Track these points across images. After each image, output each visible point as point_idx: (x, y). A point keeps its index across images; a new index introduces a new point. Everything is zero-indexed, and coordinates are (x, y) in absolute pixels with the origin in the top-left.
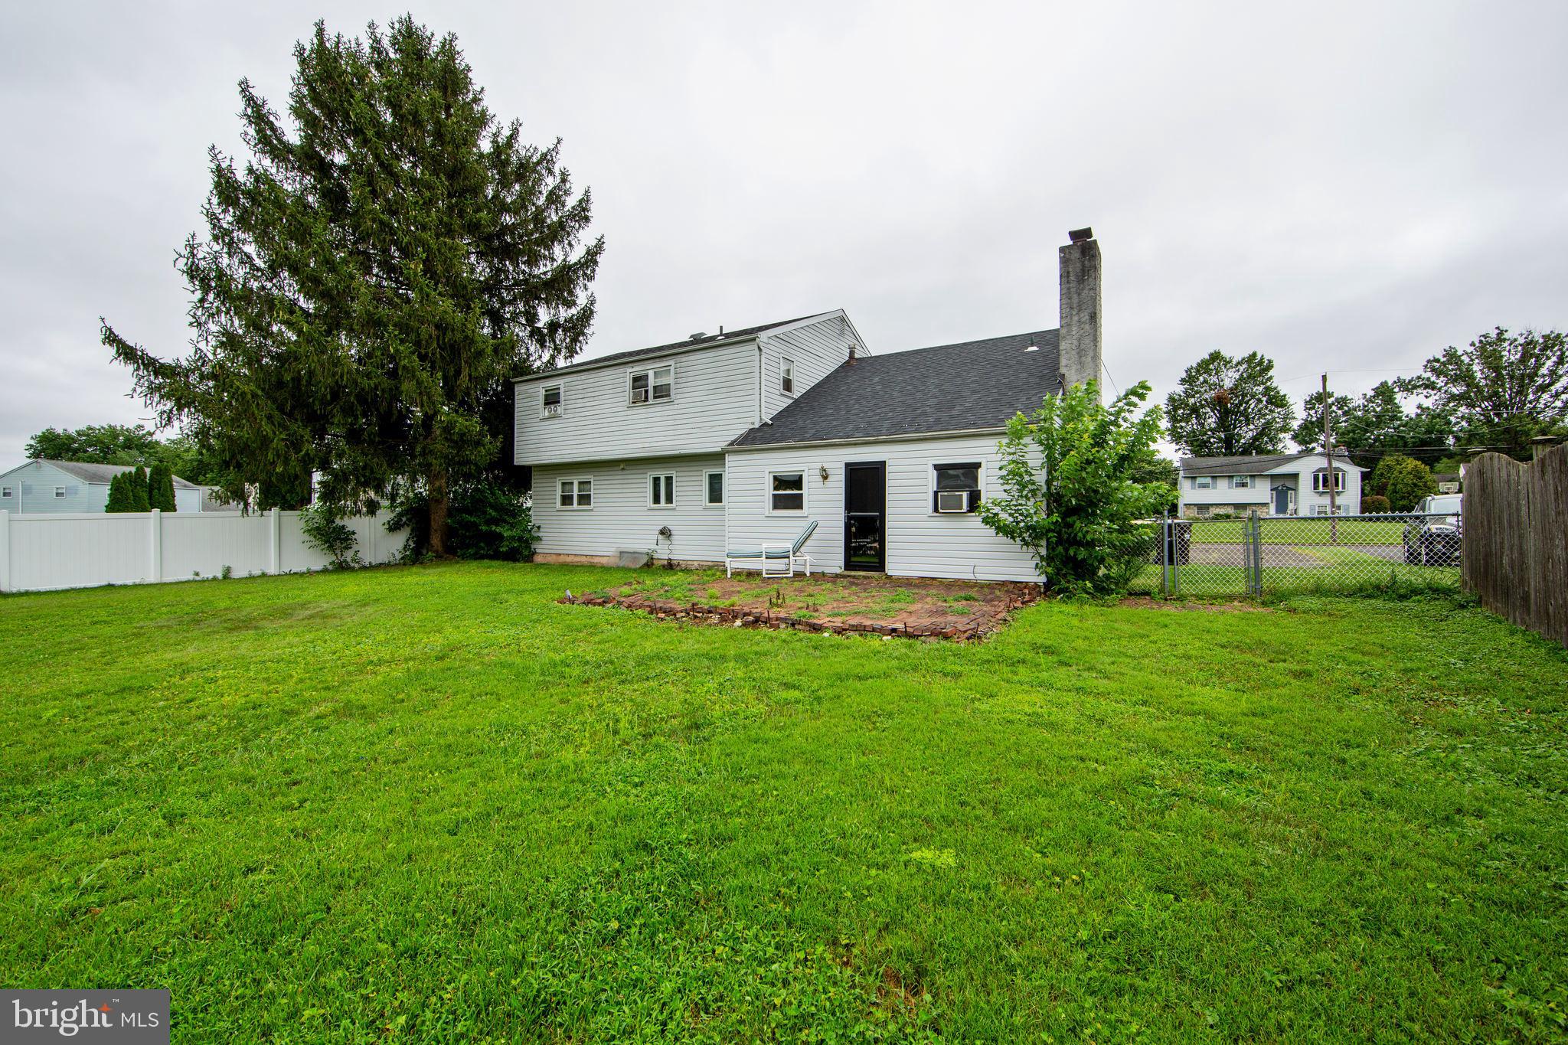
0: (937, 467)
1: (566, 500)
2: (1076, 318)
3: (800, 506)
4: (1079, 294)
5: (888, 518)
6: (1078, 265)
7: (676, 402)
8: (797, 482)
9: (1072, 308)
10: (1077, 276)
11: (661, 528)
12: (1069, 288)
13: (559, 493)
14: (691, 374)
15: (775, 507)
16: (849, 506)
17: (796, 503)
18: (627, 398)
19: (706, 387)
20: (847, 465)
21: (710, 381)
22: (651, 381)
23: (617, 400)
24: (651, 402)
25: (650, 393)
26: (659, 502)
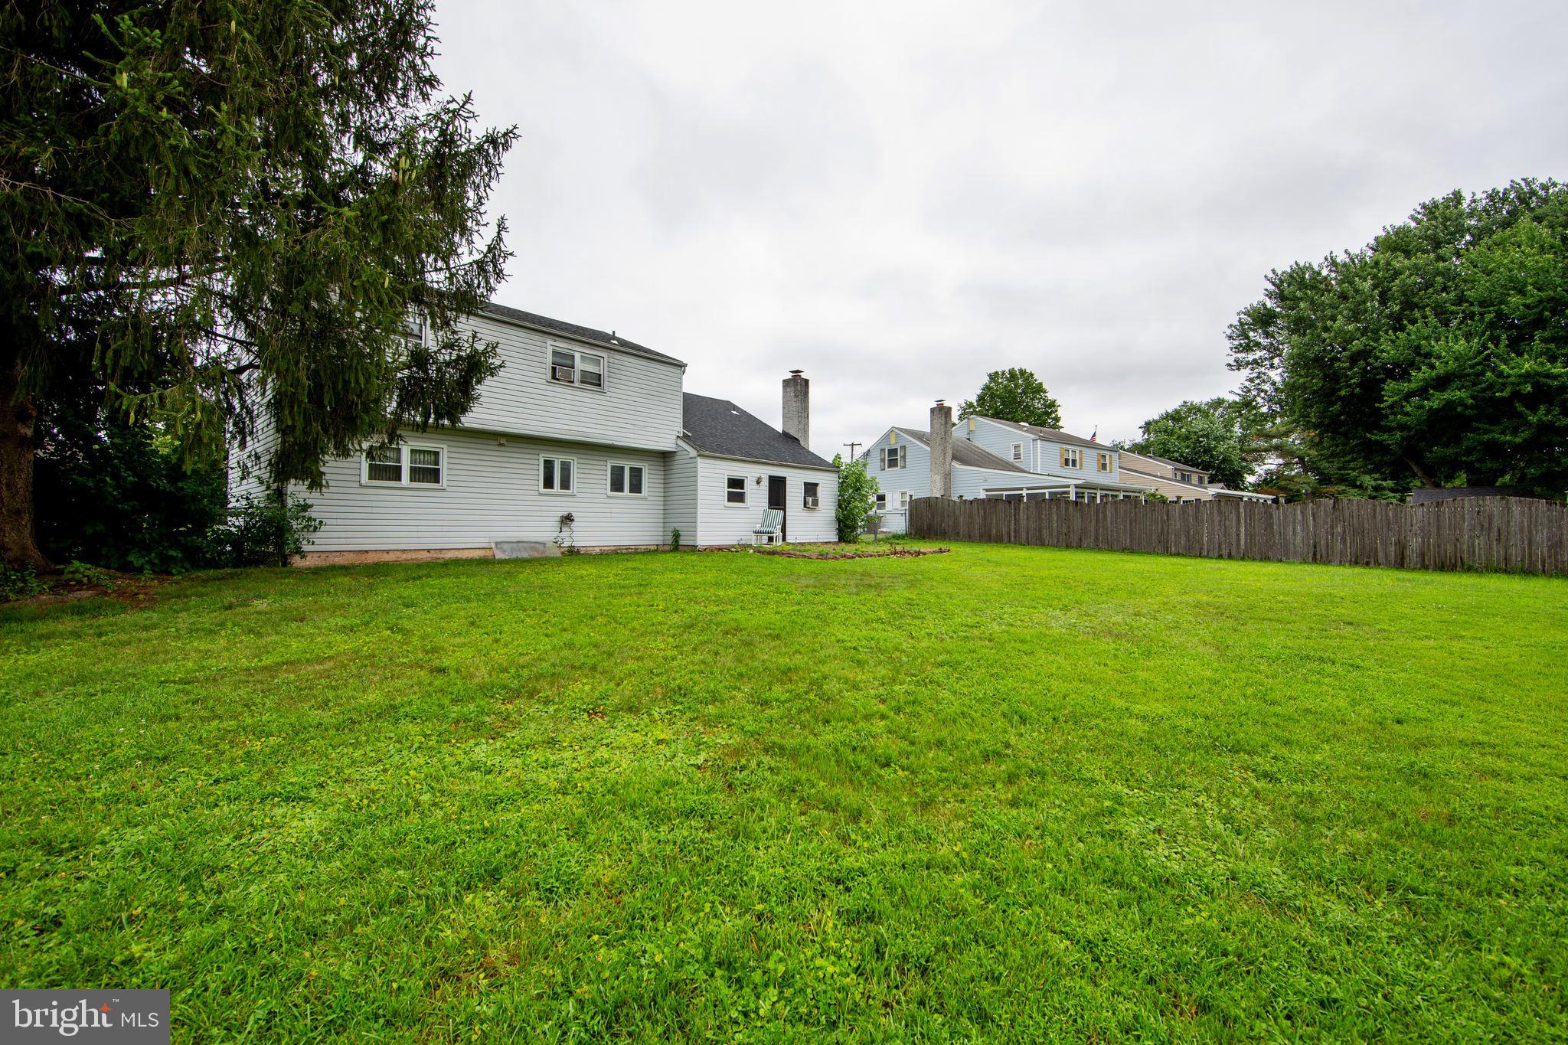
0: (804, 482)
1: (384, 472)
5: (787, 510)
7: (608, 394)
8: (741, 483)
11: (562, 514)
13: (366, 460)
14: (625, 373)
15: (729, 500)
17: (741, 498)
18: (547, 371)
19: (640, 390)
20: (769, 476)
21: (643, 386)
22: (579, 365)
23: (531, 369)
24: (576, 385)
25: (577, 377)
26: (552, 487)
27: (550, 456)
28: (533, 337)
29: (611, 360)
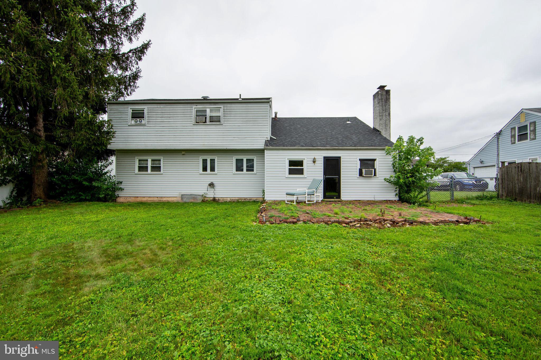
0: (360, 160)
1: (143, 168)
2: (384, 114)
3: (302, 174)
4: (385, 106)
5: (342, 178)
6: (385, 97)
7: (224, 125)
8: (300, 163)
9: (383, 110)
10: (385, 100)
11: (210, 183)
12: (382, 104)
13: (137, 165)
14: (233, 113)
15: (290, 174)
16: (325, 174)
17: (301, 172)
18: (193, 120)
19: (242, 120)
20: (324, 157)
21: (244, 117)
22: (208, 114)
23: (186, 120)
24: (208, 124)
25: (208, 119)
26: (206, 171)
27: (205, 157)
28: (187, 106)
29: (225, 108)
